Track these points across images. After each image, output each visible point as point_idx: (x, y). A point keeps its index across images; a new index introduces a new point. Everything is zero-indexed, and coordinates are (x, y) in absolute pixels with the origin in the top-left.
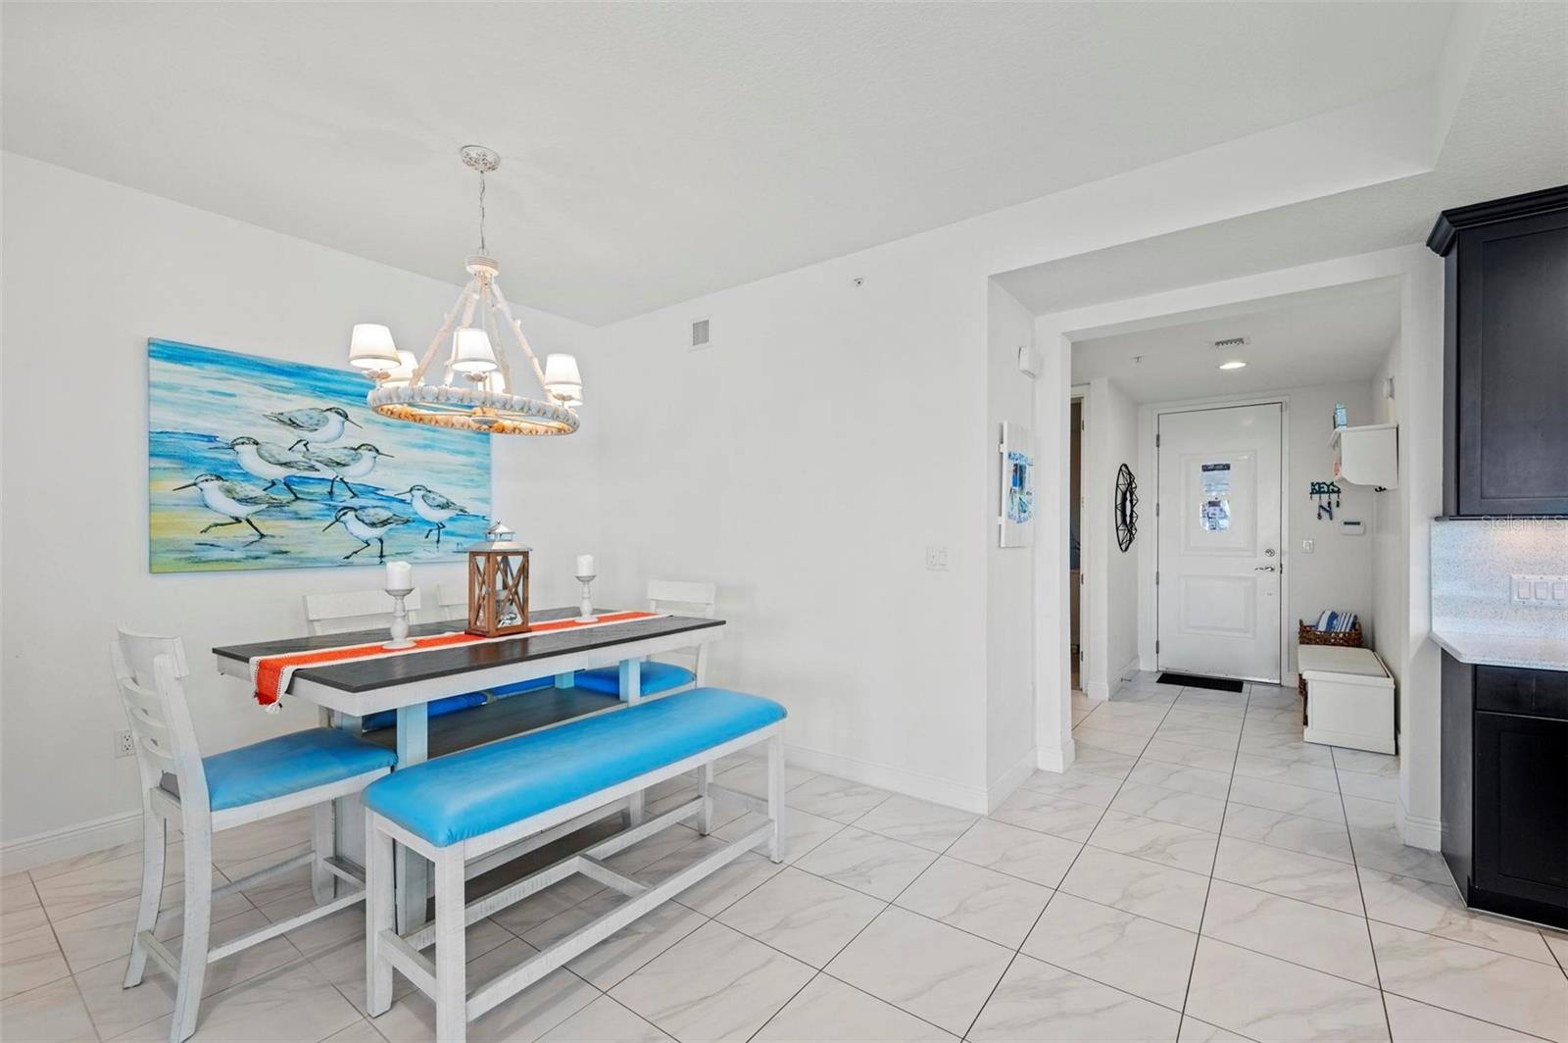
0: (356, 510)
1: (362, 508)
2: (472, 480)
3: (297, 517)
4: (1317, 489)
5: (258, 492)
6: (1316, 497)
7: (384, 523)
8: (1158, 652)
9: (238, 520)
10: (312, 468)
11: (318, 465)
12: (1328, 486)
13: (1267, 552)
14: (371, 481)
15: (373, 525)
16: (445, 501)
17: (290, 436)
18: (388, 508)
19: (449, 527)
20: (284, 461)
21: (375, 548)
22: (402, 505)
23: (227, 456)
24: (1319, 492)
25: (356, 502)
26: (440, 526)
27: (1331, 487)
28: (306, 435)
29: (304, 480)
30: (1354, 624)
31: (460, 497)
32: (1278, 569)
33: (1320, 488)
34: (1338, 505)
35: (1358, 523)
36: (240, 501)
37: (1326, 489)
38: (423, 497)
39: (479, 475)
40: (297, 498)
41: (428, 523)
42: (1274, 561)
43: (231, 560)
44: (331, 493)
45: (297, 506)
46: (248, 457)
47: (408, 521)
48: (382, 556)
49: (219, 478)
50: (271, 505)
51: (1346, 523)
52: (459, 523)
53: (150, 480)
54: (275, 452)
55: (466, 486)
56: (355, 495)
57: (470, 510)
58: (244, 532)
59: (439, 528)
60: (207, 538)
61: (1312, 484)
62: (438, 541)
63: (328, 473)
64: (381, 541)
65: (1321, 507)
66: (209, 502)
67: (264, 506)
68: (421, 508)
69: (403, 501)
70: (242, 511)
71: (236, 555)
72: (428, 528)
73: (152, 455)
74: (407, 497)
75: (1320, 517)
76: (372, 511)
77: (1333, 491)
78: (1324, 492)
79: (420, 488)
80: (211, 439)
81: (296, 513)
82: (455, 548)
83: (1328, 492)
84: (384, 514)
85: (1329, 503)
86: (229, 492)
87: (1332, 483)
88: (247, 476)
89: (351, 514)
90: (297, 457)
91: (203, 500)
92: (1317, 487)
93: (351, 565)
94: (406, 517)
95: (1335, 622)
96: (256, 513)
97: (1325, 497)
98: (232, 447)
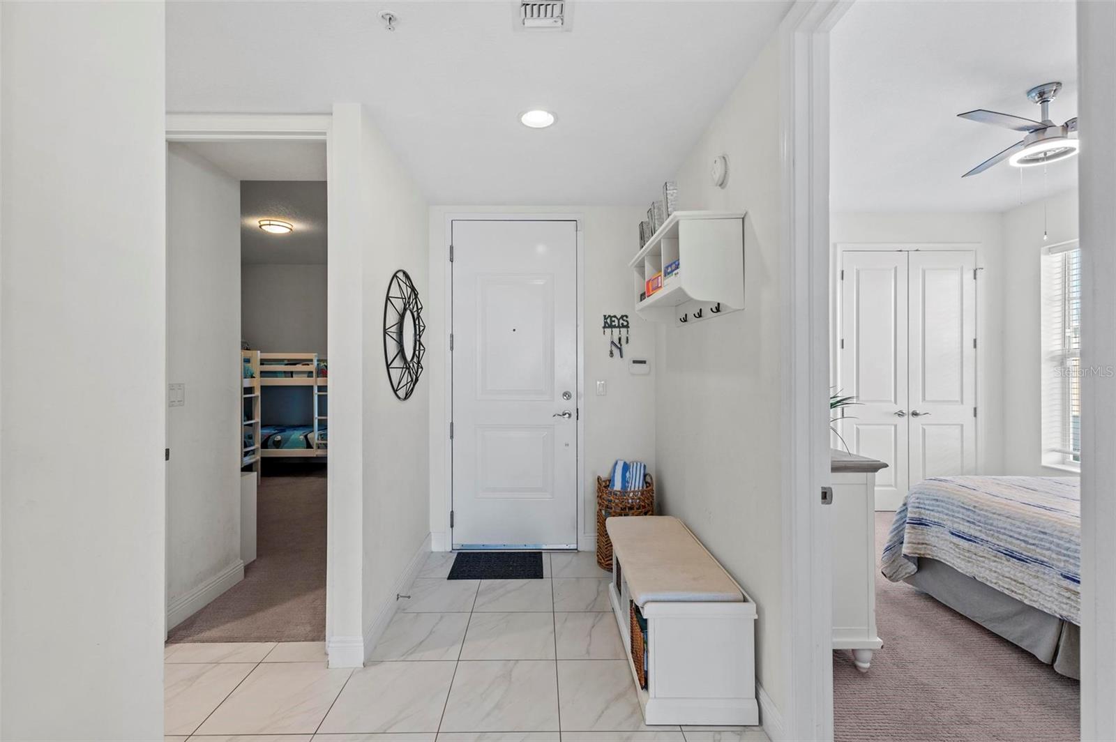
4: (609, 323)
6: (608, 331)
8: (452, 526)
12: (619, 320)
13: (565, 394)
24: (611, 326)
27: (621, 321)
30: (645, 476)
32: (574, 416)
33: (612, 321)
34: (627, 342)
35: (644, 362)
37: (616, 323)
42: (569, 406)
51: (634, 362)
61: (605, 316)
65: (613, 343)
75: (612, 354)
77: (623, 326)
78: (615, 327)
83: (619, 327)
85: (620, 339)
87: (622, 317)
92: (609, 321)
95: (628, 474)
97: (616, 331)
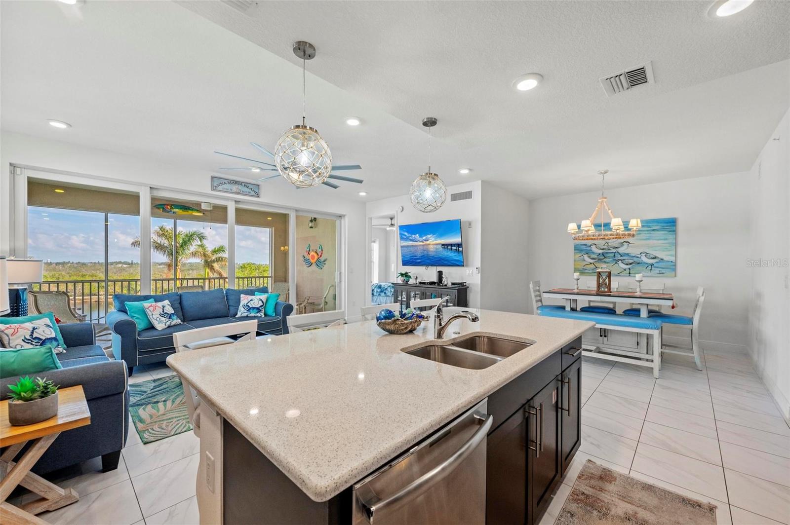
0: (621, 260)
1: (624, 260)
2: (667, 249)
3: (605, 262)
5: (595, 256)
7: (631, 264)
9: (591, 263)
10: (609, 249)
11: (611, 249)
14: (627, 252)
15: (627, 264)
16: (654, 256)
17: (603, 242)
18: (632, 260)
19: (655, 265)
20: (602, 248)
21: (628, 271)
22: (637, 258)
23: (589, 249)
25: (622, 258)
26: (652, 265)
28: (608, 241)
29: (607, 253)
31: (660, 255)
36: (592, 259)
38: (645, 255)
39: (670, 246)
40: (605, 258)
41: (647, 264)
43: (589, 273)
44: (614, 256)
45: (606, 260)
46: (594, 248)
47: (639, 263)
48: (630, 274)
49: (587, 254)
50: (599, 260)
52: (660, 264)
53: (575, 255)
54: (600, 246)
55: (663, 251)
56: (621, 256)
57: (664, 259)
58: (592, 266)
59: (651, 265)
60: (584, 267)
62: (651, 270)
63: (614, 251)
64: (630, 269)
66: (585, 259)
67: (597, 260)
68: (644, 259)
69: (638, 257)
70: (592, 261)
71: (591, 272)
72: (647, 265)
73: (575, 250)
74: (639, 256)
76: (627, 261)
79: (644, 253)
80: (586, 245)
81: (605, 261)
82: (658, 272)
84: (631, 261)
86: (589, 257)
88: (593, 253)
89: (620, 261)
90: (605, 247)
91: (584, 259)
93: (620, 276)
94: (639, 262)
96: (595, 262)
98: (590, 246)
